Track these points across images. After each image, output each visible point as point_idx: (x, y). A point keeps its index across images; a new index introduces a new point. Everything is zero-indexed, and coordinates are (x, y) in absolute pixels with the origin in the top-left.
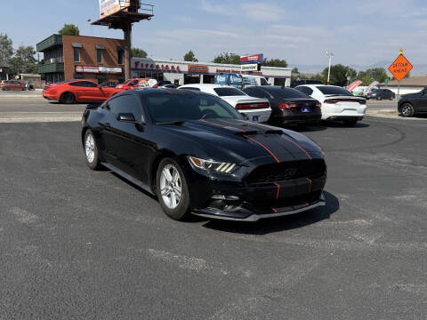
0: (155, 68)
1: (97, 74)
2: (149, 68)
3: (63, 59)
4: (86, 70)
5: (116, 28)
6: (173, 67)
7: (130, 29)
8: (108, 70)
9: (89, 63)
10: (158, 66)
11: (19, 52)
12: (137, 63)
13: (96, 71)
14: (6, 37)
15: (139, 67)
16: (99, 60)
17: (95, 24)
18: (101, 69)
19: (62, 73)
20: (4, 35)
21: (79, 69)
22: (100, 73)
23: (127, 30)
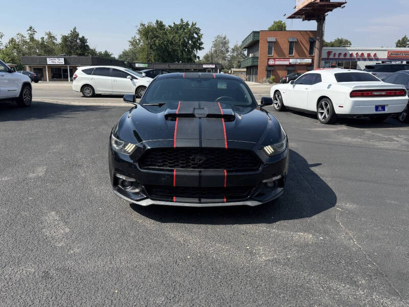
0: (348, 57)
1: (287, 66)
2: (342, 57)
3: (258, 54)
4: (278, 63)
5: (309, 20)
6: (369, 55)
7: (324, 19)
8: (299, 61)
9: (282, 56)
10: (351, 55)
11: (233, 50)
12: (329, 53)
13: (287, 63)
14: (225, 38)
15: (331, 56)
16: (291, 52)
17: (290, 17)
18: (292, 61)
19: (256, 67)
20: (223, 36)
21: (271, 62)
22: (291, 65)
23: (321, 20)
